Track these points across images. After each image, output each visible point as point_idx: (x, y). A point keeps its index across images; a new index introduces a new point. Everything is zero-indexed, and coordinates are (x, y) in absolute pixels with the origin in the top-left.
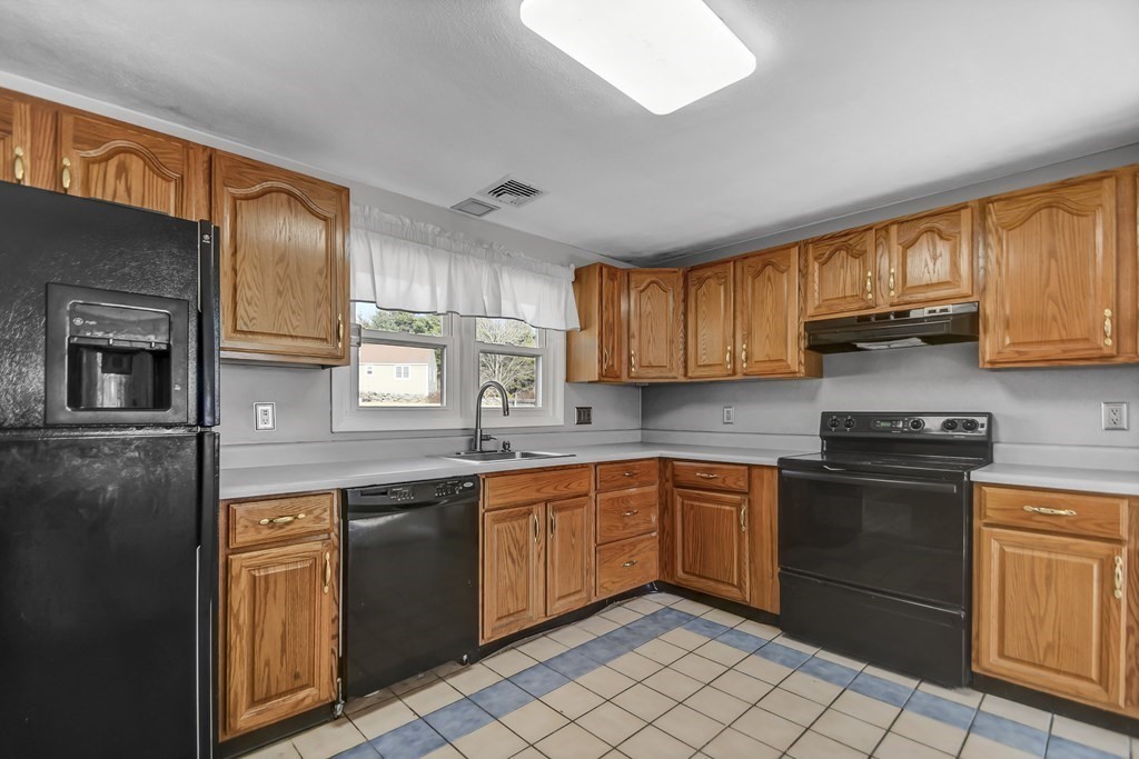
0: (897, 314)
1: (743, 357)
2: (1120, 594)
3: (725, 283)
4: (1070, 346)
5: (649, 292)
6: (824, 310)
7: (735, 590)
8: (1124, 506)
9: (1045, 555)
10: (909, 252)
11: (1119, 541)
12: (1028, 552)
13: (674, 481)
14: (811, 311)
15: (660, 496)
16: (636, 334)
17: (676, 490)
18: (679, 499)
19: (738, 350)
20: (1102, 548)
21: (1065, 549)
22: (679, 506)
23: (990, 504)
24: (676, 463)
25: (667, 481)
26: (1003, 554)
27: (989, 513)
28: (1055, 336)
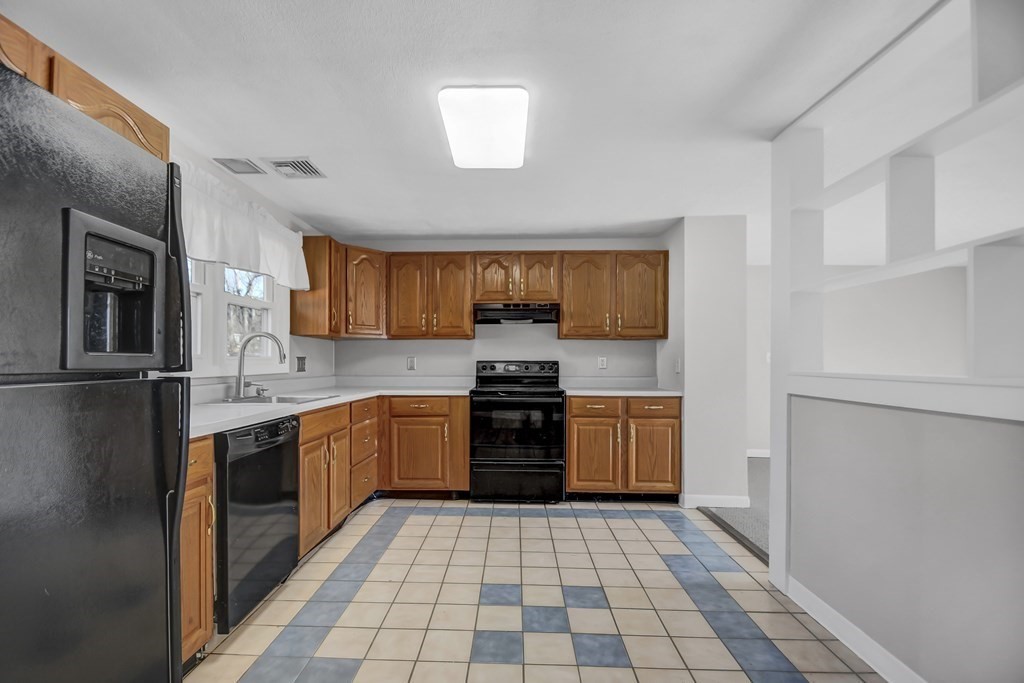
0: (524, 305)
1: (435, 323)
2: (619, 440)
3: (420, 269)
4: (595, 329)
5: (362, 266)
6: (485, 297)
7: (439, 482)
8: (620, 400)
9: (593, 427)
10: (530, 272)
11: (617, 417)
12: (588, 427)
13: (390, 412)
14: (478, 297)
15: (379, 426)
16: (353, 299)
17: (393, 420)
18: (396, 426)
19: (430, 317)
20: (612, 421)
21: (601, 424)
22: (395, 431)
23: (574, 406)
24: (393, 399)
25: (384, 413)
26: (578, 429)
27: (574, 410)
28: (589, 324)
